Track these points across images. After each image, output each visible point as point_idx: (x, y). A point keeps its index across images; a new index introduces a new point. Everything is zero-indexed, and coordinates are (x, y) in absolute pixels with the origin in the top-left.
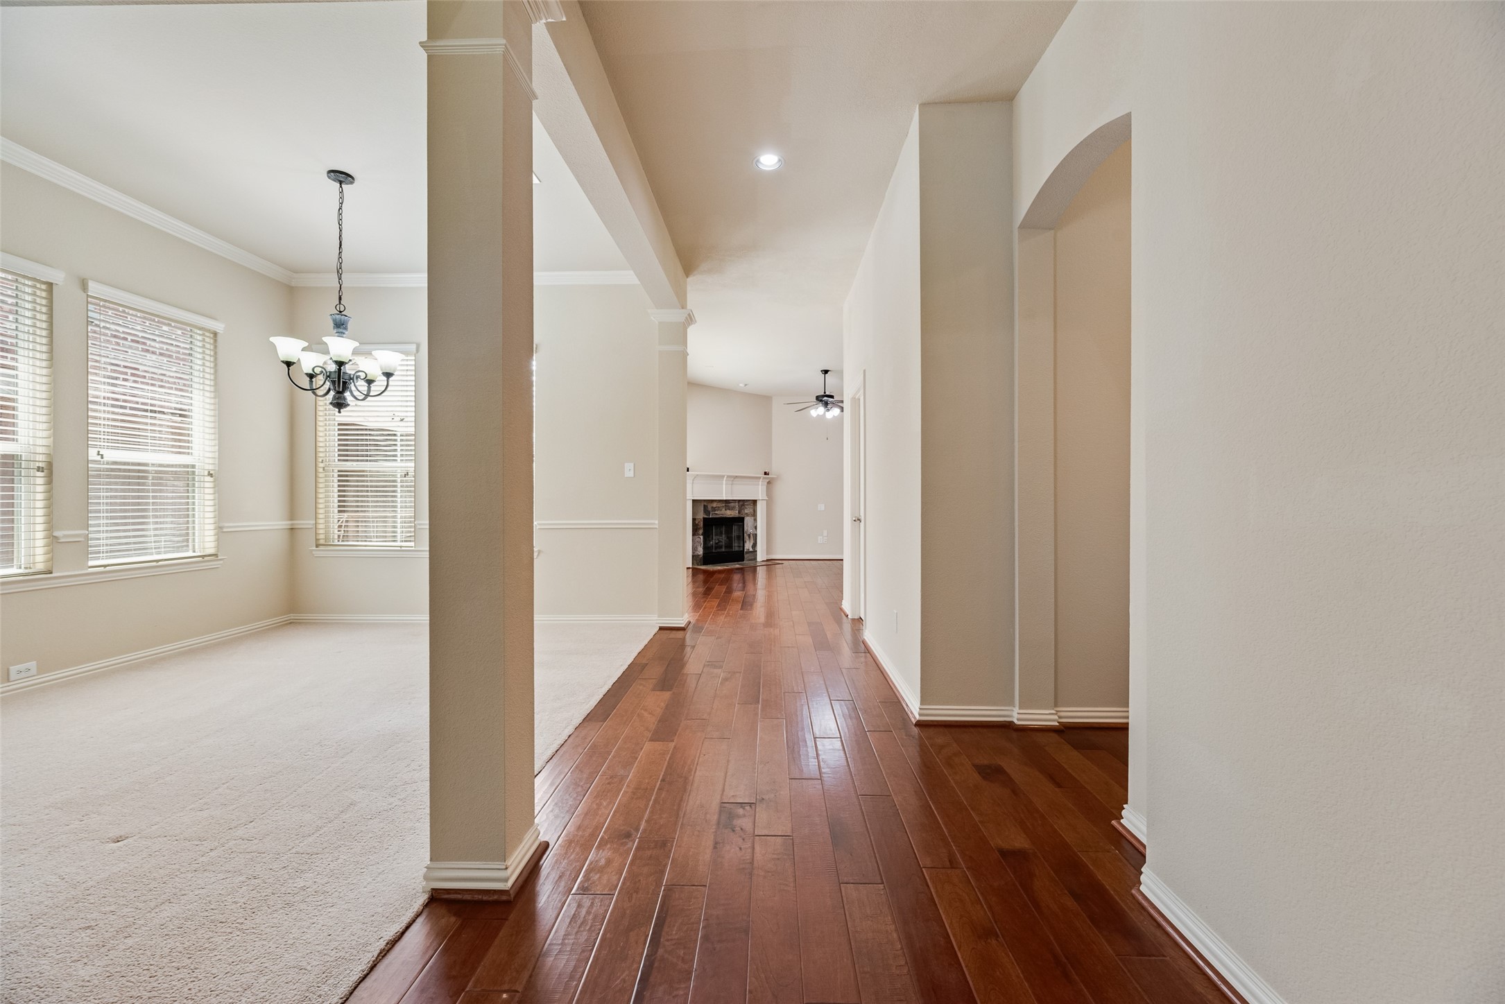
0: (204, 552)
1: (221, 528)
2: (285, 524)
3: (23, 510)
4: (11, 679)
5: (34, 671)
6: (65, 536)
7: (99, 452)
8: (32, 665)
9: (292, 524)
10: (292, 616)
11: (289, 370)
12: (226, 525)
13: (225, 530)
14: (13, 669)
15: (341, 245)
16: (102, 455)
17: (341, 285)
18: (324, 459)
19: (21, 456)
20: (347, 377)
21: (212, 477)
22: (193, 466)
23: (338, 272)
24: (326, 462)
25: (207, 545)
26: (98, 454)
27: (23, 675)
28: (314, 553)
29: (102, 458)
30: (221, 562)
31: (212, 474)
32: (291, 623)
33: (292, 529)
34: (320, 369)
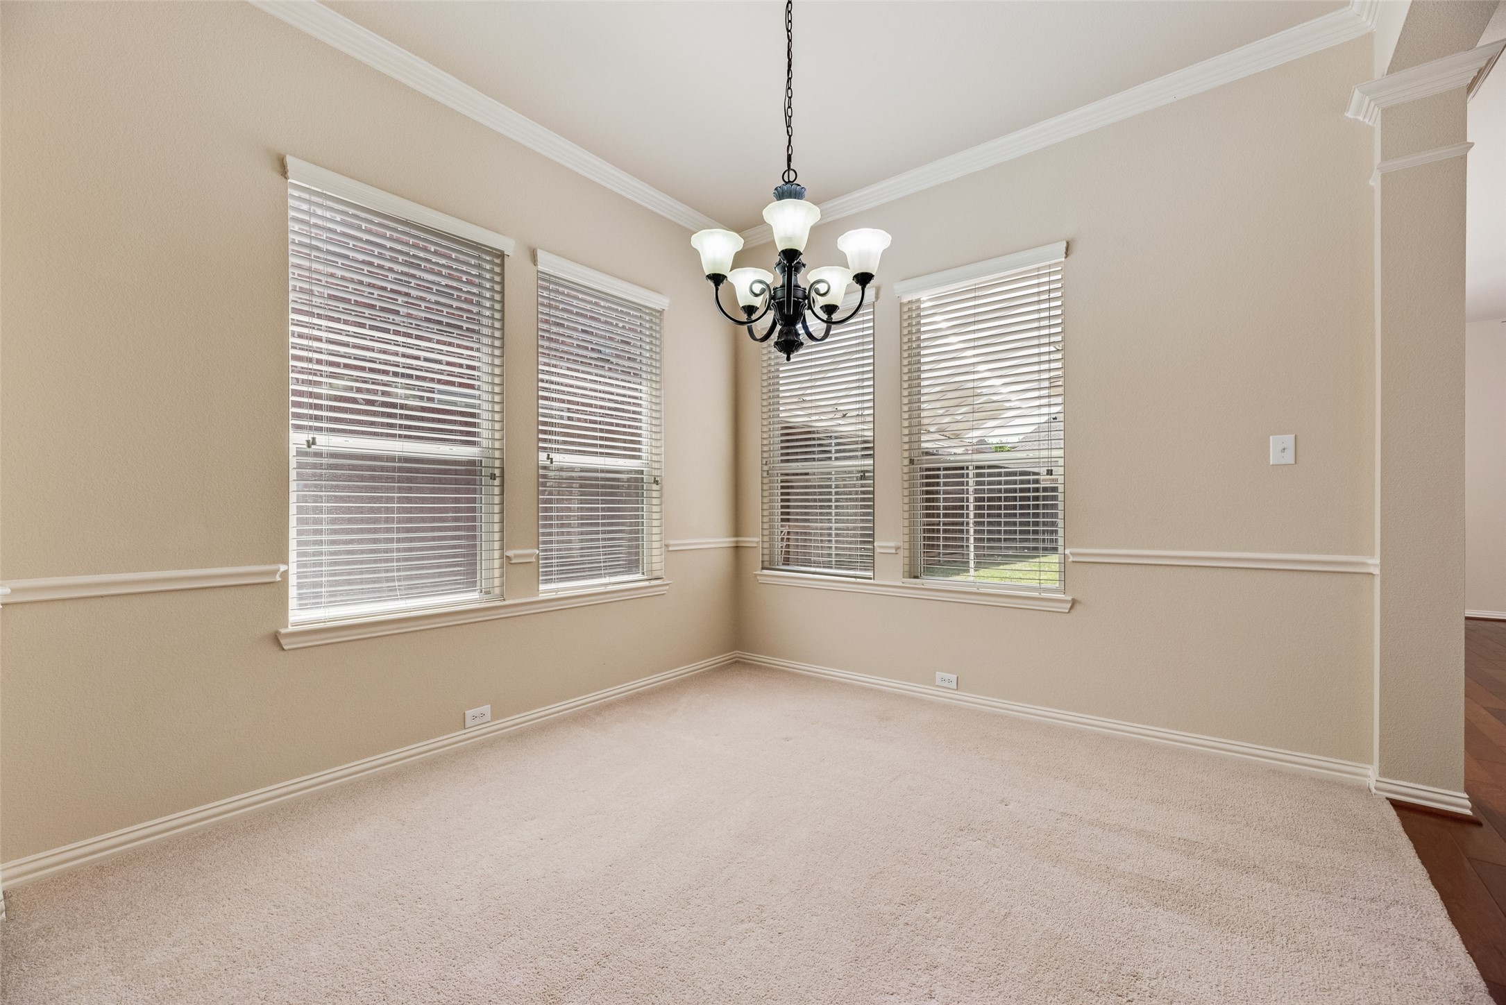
0: (652, 574)
1: (667, 546)
2: (728, 541)
3: (483, 525)
4: (467, 726)
5: (488, 717)
6: (517, 556)
7: (549, 455)
8: (486, 709)
9: (737, 542)
10: (737, 653)
11: (717, 290)
12: (672, 542)
13: (671, 549)
14: (469, 713)
15: (790, 66)
16: (552, 459)
17: (790, 137)
18: (768, 460)
19: (481, 461)
20: (800, 294)
21: (657, 485)
22: (642, 472)
23: (786, 114)
24: (770, 463)
25: (655, 567)
26: (548, 458)
27: (478, 721)
28: (758, 578)
29: (552, 463)
30: (667, 587)
31: (657, 481)
32: (736, 662)
33: (737, 547)
34: (761, 286)
